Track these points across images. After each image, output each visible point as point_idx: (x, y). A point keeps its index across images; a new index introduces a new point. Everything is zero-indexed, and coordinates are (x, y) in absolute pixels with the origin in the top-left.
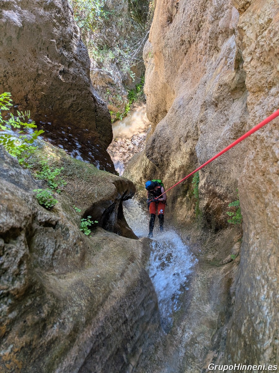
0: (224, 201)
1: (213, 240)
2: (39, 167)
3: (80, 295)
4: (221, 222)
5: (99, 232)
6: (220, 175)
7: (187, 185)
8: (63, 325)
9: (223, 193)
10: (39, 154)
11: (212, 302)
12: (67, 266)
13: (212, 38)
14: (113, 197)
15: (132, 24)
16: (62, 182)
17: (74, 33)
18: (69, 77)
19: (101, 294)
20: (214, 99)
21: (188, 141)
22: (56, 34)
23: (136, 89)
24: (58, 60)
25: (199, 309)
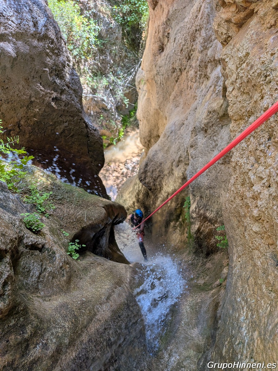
0: (214, 226)
1: (204, 264)
2: (28, 192)
3: (64, 318)
4: (212, 247)
5: (88, 257)
6: (210, 199)
7: (180, 209)
8: (45, 346)
9: (213, 217)
10: (29, 179)
11: (200, 326)
12: (53, 289)
13: (201, 66)
14: (102, 221)
15: (126, 51)
16: (51, 206)
17: (67, 62)
18: (61, 104)
19: (85, 317)
20: (203, 125)
21: (180, 166)
22: (49, 63)
23: (130, 114)
24: (51, 88)
25: (187, 333)
